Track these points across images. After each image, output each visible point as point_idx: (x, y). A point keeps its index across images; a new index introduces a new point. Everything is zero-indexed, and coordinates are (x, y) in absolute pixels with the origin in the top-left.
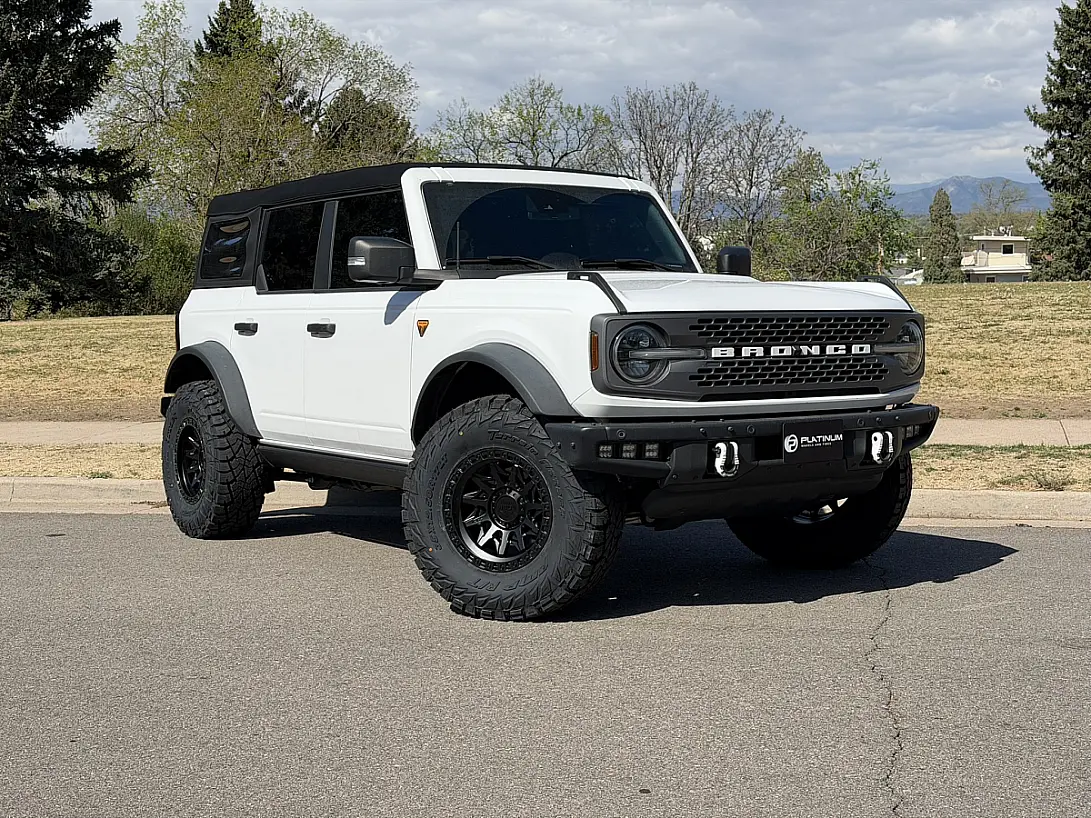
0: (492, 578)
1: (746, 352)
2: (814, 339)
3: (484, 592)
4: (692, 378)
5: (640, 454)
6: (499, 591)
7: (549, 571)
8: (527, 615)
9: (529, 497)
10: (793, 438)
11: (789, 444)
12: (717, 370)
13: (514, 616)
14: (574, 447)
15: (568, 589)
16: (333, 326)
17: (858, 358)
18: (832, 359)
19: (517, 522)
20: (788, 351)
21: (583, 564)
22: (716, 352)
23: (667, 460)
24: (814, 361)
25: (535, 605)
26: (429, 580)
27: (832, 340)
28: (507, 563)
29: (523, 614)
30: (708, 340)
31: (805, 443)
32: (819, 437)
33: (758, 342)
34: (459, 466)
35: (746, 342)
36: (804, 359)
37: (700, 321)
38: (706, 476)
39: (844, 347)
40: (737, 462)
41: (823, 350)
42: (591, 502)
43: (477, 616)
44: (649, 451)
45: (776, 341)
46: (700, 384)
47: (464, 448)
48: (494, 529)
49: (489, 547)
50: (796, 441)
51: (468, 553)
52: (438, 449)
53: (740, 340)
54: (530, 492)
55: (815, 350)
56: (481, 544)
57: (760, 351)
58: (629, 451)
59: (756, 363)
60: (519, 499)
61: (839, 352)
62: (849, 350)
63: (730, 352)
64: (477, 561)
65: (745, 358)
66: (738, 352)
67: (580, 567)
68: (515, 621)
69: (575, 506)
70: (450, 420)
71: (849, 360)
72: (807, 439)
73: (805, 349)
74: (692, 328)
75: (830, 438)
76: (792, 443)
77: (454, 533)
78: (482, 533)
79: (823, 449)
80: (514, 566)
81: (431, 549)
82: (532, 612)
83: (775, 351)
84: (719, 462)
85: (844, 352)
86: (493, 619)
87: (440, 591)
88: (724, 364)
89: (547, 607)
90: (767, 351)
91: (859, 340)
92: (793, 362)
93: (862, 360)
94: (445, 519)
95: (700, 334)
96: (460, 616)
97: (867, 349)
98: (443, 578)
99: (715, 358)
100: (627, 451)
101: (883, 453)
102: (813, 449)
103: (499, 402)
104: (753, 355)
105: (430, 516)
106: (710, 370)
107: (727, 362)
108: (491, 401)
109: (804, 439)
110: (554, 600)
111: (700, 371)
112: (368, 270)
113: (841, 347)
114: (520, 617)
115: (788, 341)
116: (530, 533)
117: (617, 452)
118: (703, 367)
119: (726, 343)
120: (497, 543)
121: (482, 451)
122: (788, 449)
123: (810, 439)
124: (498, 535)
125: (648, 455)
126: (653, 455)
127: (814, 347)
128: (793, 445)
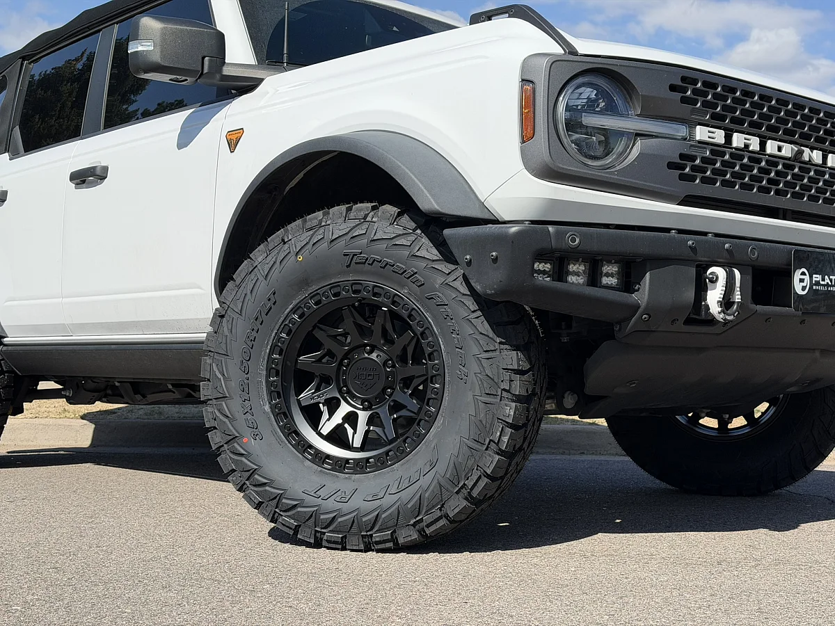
0: (345, 482)
1: (738, 140)
2: (817, 140)
3: (331, 504)
4: (671, 166)
5: (594, 278)
6: (357, 502)
7: (441, 467)
8: (401, 541)
9: (403, 359)
10: (803, 274)
11: (801, 282)
12: (704, 160)
13: (378, 543)
14: (495, 260)
15: (469, 498)
16: (106, 169)
19: (380, 398)
20: (788, 150)
21: (497, 457)
22: (701, 133)
23: (634, 291)
24: (815, 172)
25: (414, 525)
26: (240, 490)
28: (367, 460)
29: (393, 539)
30: (692, 112)
31: (818, 283)
32: (833, 278)
33: (753, 128)
34: (294, 311)
35: (739, 125)
36: (805, 166)
37: (684, 79)
38: (689, 321)
40: (737, 297)
41: (825, 159)
42: (512, 358)
43: (317, 544)
44: (608, 275)
45: (774, 132)
46: (682, 176)
47: (304, 282)
48: (344, 409)
49: (337, 437)
50: (807, 278)
51: (304, 447)
52: (262, 285)
53: (732, 120)
54: (405, 349)
55: (817, 157)
56: (325, 431)
57: (755, 144)
58: (577, 273)
59: (750, 159)
60: (385, 364)
63: (719, 136)
64: (321, 458)
65: (737, 149)
66: (729, 139)
67: (491, 462)
68: (378, 551)
69: (485, 363)
70: (283, 240)
72: (820, 278)
73: (806, 152)
74: (673, 88)
76: (803, 280)
77: (282, 414)
78: (325, 416)
80: (381, 463)
81: (245, 440)
82: (407, 535)
83: (771, 147)
84: (714, 296)
86: (344, 549)
87: (258, 506)
88: (712, 152)
89: (433, 528)
90: (763, 145)
92: (794, 167)
94: (270, 393)
95: (682, 100)
96: (287, 546)
98: (264, 484)
99: (700, 142)
100: (575, 273)
102: (827, 295)
103: (360, 210)
104: (747, 146)
105: (245, 388)
106: (695, 158)
107: (717, 150)
108: (349, 209)
109: (817, 278)
110: (446, 516)
111: (682, 156)
112: (157, 58)
114: (390, 545)
115: (788, 137)
116: (404, 413)
117: (560, 273)
118: (686, 151)
119: (716, 121)
120: (350, 431)
121: (333, 286)
122: (798, 288)
123: (823, 280)
124: (351, 419)
125: (605, 280)
126: (612, 281)
127: (815, 151)
128: (804, 284)
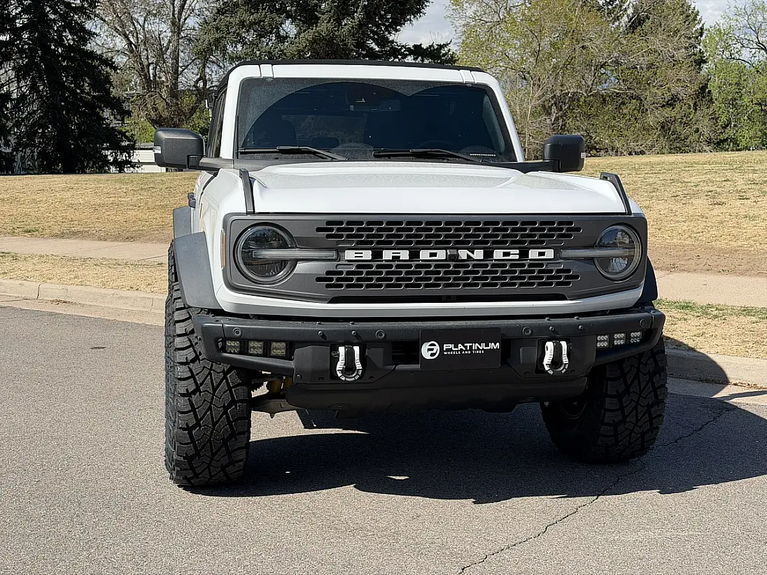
1: (387, 255)
2: (475, 243)
4: (319, 279)
5: (267, 351)
10: (432, 345)
11: (428, 351)
12: (349, 273)
14: (201, 341)
17: (536, 264)
18: (501, 264)
20: (441, 255)
22: (350, 255)
23: (292, 360)
24: (474, 266)
27: (500, 244)
30: (339, 242)
31: (451, 350)
32: (468, 345)
33: (401, 245)
35: (388, 244)
36: (461, 264)
37: (329, 223)
39: (517, 251)
40: (359, 366)
41: (488, 254)
44: (276, 349)
45: (426, 244)
46: (328, 286)
50: (437, 348)
53: (378, 243)
55: (479, 254)
58: (256, 347)
59: (397, 266)
61: (510, 257)
62: (524, 254)
65: (386, 261)
66: (377, 255)
71: (524, 265)
72: (451, 346)
73: (463, 254)
74: (319, 230)
75: (483, 346)
76: (432, 350)
79: (473, 356)
83: (424, 255)
84: (340, 365)
85: (517, 257)
88: (358, 267)
90: (414, 255)
91: (537, 244)
92: (449, 266)
93: (542, 265)
95: (328, 236)
97: (550, 254)
100: (254, 348)
101: (556, 362)
102: (461, 357)
104: (396, 258)
106: (341, 273)
107: (362, 265)
109: (448, 346)
111: (328, 273)
113: (512, 251)
115: (441, 245)
117: (244, 349)
118: (333, 269)
119: (361, 245)
122: (426, 355)
123: (456, 347)
125: (274, 352)
126: (279, 352)
127: (476, 251)
128: (434, 351)
